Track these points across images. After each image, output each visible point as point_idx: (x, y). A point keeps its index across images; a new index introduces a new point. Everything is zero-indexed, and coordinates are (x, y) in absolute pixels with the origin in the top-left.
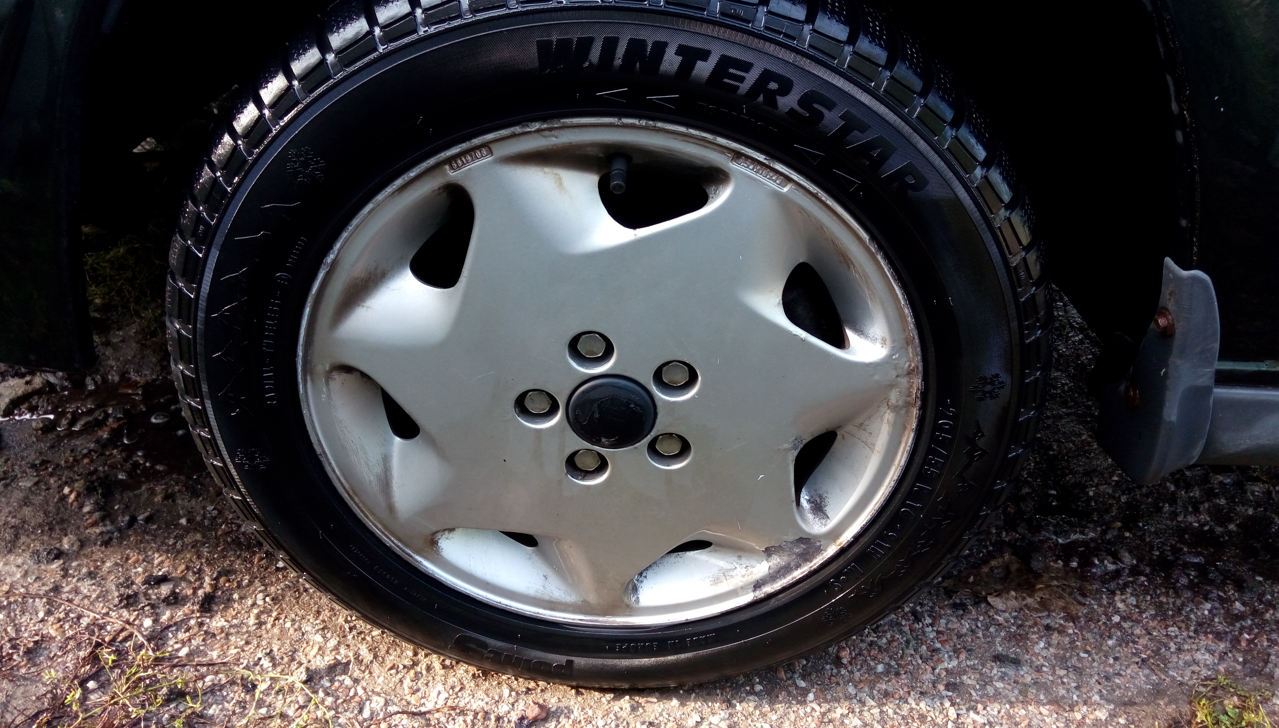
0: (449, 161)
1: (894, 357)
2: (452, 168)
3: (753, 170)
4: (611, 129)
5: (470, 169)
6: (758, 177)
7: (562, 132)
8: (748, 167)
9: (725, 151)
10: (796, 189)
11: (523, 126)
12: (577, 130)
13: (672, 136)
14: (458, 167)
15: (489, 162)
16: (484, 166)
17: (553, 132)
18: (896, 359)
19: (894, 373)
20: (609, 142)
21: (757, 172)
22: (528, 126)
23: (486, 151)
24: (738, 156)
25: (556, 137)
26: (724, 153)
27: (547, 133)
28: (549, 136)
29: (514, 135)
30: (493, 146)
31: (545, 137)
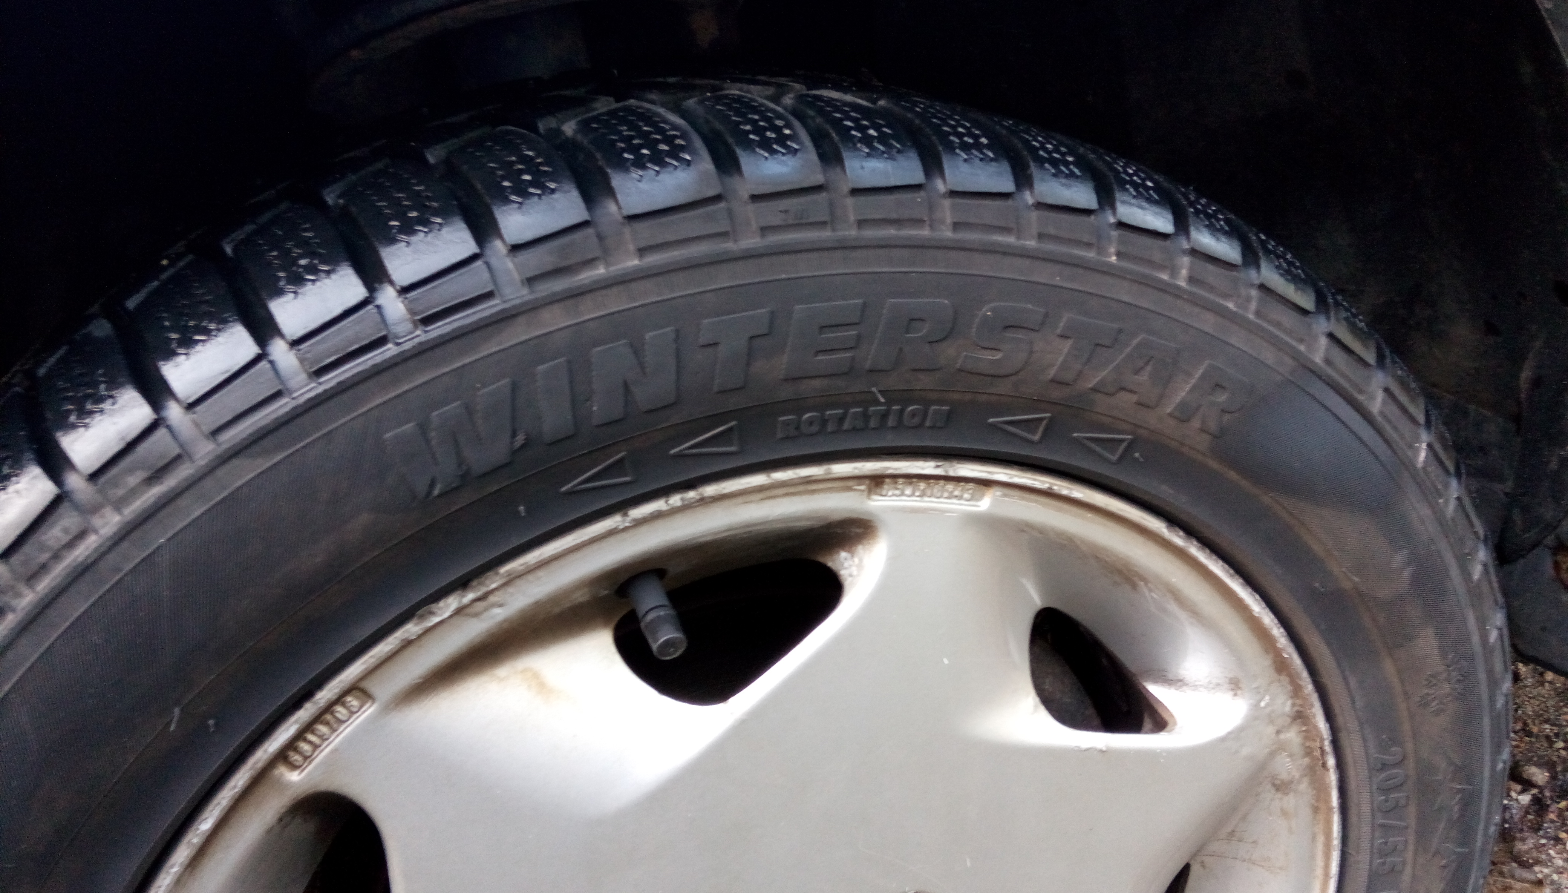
0: (282, 756)
1: (1263, 704)
2: (294, 767)
3: (913, 495)
4: (612, 540)
5: (335, 750)
6: (928, 503)
7: (510, 589)
8: (903, 494)
9: (850, 483)
10: (1005, 495)
11: (422, 617)
12: (541, 573)
13: (740, 500)
14: (306, 758)
15: (372, 719)
16: (364, 729)
17: (492, 599)
18: (1267, 705)
19: (1271, 730)
20: (615, 566)
21: (922, 495)
22: (432, 613)
23: (357, 698)
24: (877, 481)
25: (501, 605)
26: (849, 489)
27: (480, 605)
28: (486, 609)
29: (407, 644)
30: (370, 685)
31: (476, 615)
